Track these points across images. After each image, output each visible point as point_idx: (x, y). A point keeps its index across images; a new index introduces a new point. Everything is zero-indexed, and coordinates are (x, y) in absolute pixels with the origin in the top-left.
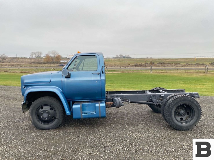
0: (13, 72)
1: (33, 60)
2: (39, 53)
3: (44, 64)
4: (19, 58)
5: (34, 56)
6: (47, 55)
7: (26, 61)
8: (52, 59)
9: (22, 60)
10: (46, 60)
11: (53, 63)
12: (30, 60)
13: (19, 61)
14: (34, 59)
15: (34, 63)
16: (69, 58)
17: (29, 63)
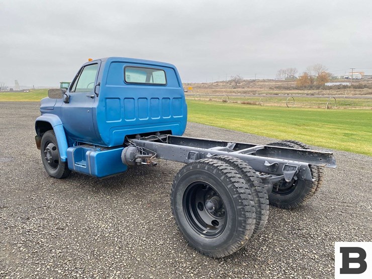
0: (234, 103)
1: (280, 84)
2: (291, 70)
3: (294, 89)
4: (259, 81)
5: (283, 77)
6: (305, 73)
7: (268, 85)
8: (312, 80)
9: (262, 83)
10: (300, 82)
11: (311, 87)
12: (274, 84)
13: (259, 85)
14: (282, 81)
15: (279, 88)
16: (347, 78)
17: (270, 88)
